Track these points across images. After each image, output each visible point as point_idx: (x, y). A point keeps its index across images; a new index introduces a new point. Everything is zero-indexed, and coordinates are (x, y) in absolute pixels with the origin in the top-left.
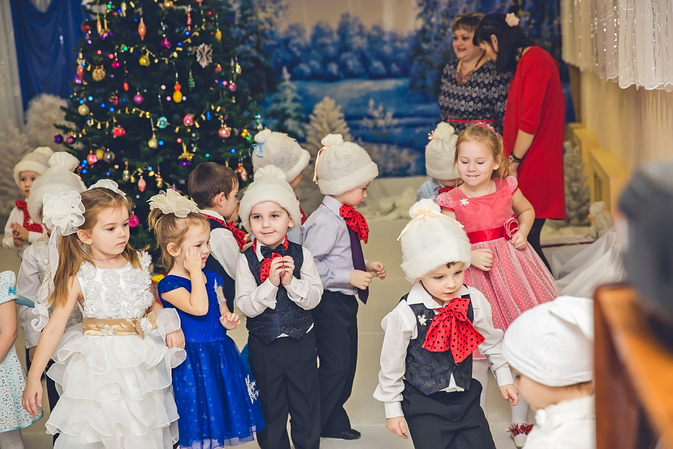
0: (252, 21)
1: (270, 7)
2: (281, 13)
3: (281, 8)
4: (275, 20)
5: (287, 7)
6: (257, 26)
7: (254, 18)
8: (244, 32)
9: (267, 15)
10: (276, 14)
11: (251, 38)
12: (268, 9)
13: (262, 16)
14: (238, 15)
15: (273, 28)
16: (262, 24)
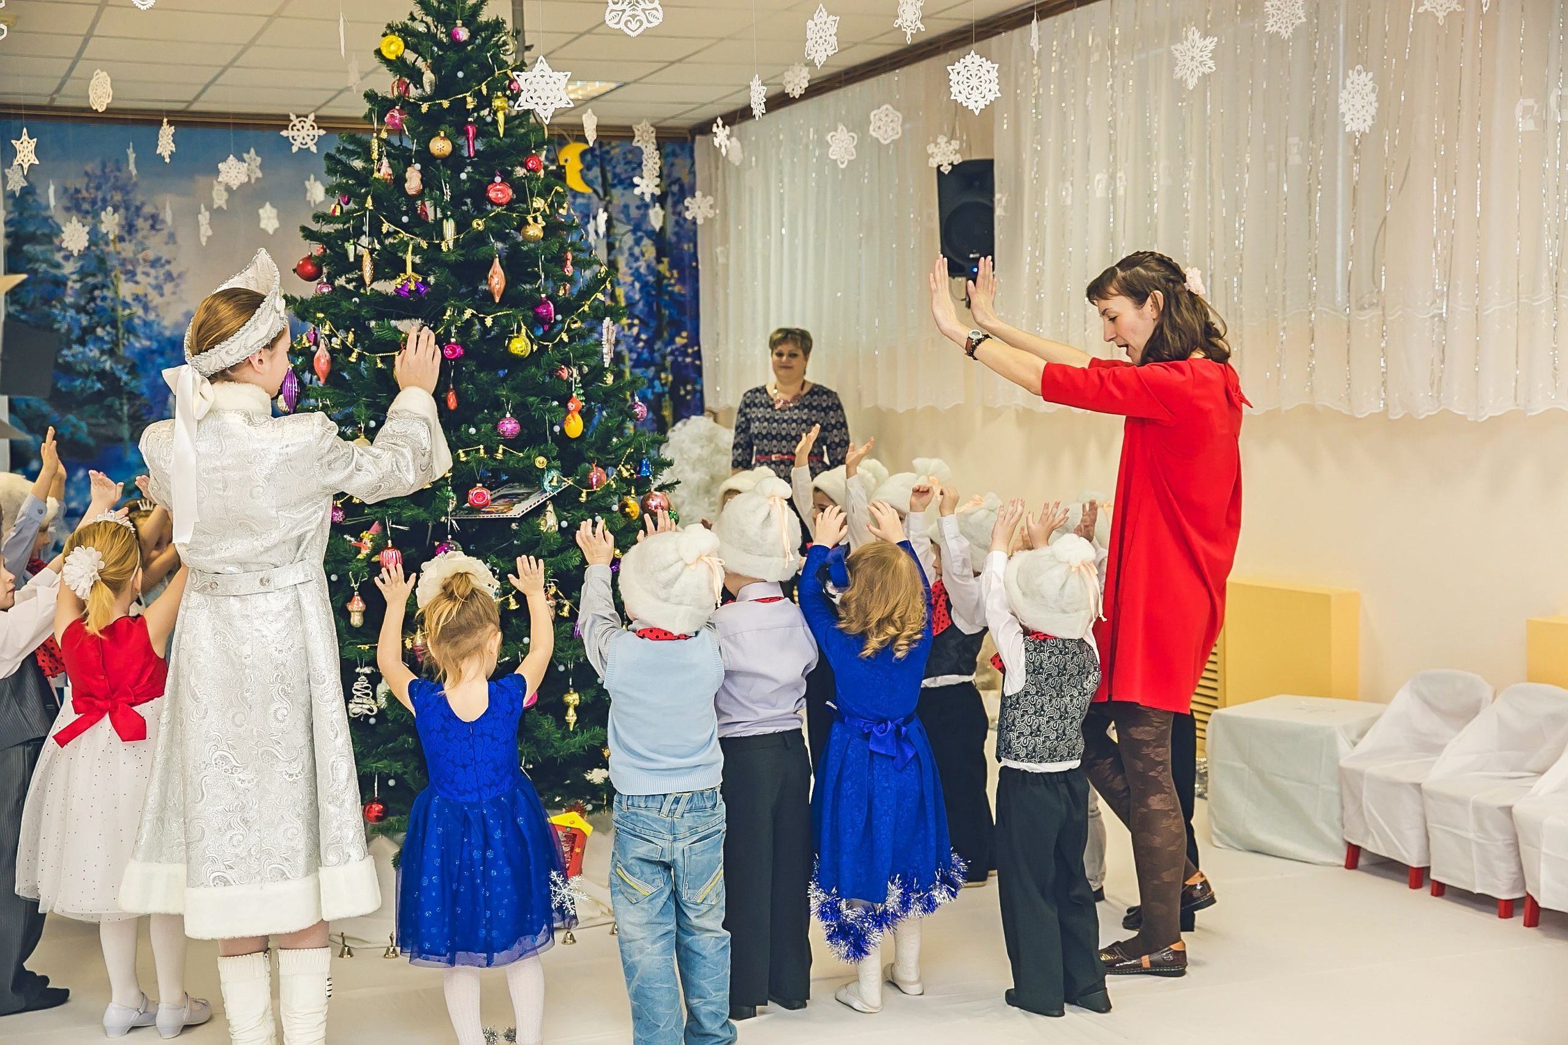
0: (104, 299)
1: (147, 274)
2: (168, 288)
3: (169, 277)
4: (154, 299)
5: (180, 276)
6: (114, 310)
7: (109, 294)
8: (84, 320)
9: (139, 290)
10: (159, 288)
11: (99, 331)
12: (140, 277)
13: (126, 290)
14: (73, 285)
15: (152, 316)
16: (126, 305)
